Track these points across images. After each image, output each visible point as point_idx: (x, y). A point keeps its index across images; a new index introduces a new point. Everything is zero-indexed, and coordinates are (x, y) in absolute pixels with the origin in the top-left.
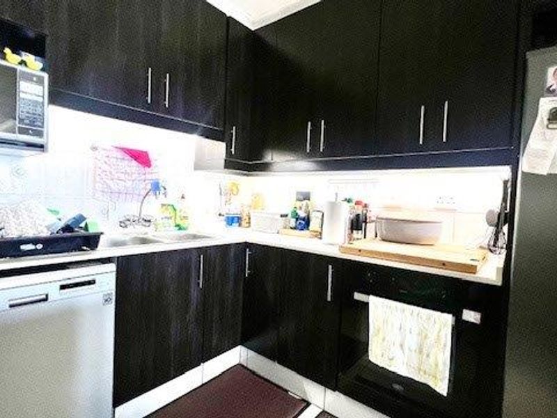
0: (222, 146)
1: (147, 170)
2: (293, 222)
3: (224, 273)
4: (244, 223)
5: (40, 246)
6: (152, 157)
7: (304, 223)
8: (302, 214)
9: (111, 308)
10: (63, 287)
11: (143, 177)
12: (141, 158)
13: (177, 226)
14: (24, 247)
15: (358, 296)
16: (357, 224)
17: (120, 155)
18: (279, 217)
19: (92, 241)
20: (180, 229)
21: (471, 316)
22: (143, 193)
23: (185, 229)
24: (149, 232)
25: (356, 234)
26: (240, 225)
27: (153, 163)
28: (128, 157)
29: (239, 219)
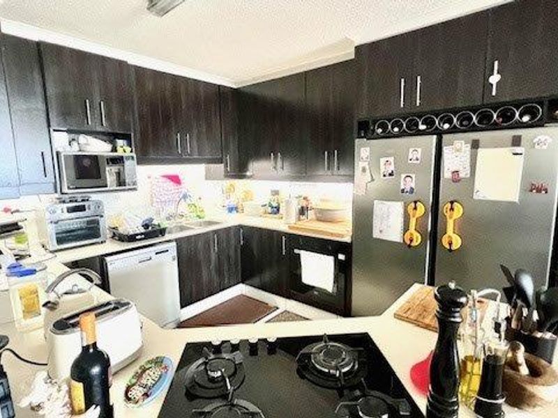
0: (222, 166)
1: (179, 186)
2: (269, 210)
3: (228, 242)
4: (239, 210)
5: (143, 236)
6: (181, 177)
7: (276, 210)
8: (275, 204)
9: (176, 263)
10: (157, 253)
11: (177, 191)
12: (175, 179)
13: (198, 216)
14: (137, 237)
15: (296, 251)
16: (303, 211)
17: (165, 179)
18: (260, 207)
19: (162, 232)
20: (200, 218)
21: (341, 257)
22: (178, 199)
23: (203, 218)
24: (184, 222)
25: (302, 217)
26: (237, 212)
27: (182, 181)
28: (169, 180)
29: (236, 208)
